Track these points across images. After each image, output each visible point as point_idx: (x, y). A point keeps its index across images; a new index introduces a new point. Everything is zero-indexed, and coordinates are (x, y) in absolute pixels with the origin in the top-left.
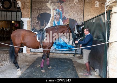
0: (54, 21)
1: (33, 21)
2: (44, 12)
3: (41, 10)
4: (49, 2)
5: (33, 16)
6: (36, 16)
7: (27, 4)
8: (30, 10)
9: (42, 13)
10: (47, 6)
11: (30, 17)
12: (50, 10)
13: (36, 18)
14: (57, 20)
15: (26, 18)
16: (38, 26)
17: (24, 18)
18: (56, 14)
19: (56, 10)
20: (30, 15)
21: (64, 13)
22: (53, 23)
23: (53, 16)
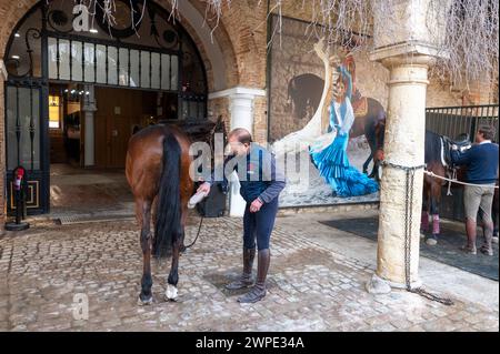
0: (332, 103)
1: (274, 101)
2: (307, 70)
3: (300, 63)
4: (321, 41)
5: (275, 81)
6: (284, 83)
7: (257, 37)
8: (264, 61)
9: (300, 73)
10: (314, 54)
11: (264, 84)
12: (323, 67)
13: (283, 89)
14: (338, 99)
15: (252, 86)
16: (291, 118)
17: (244, 86)
18: (338, 81)
19: (338, 69)
20: (263, 78)
21: (357, 79)
22: (330, 109)
23: (330, 89)
